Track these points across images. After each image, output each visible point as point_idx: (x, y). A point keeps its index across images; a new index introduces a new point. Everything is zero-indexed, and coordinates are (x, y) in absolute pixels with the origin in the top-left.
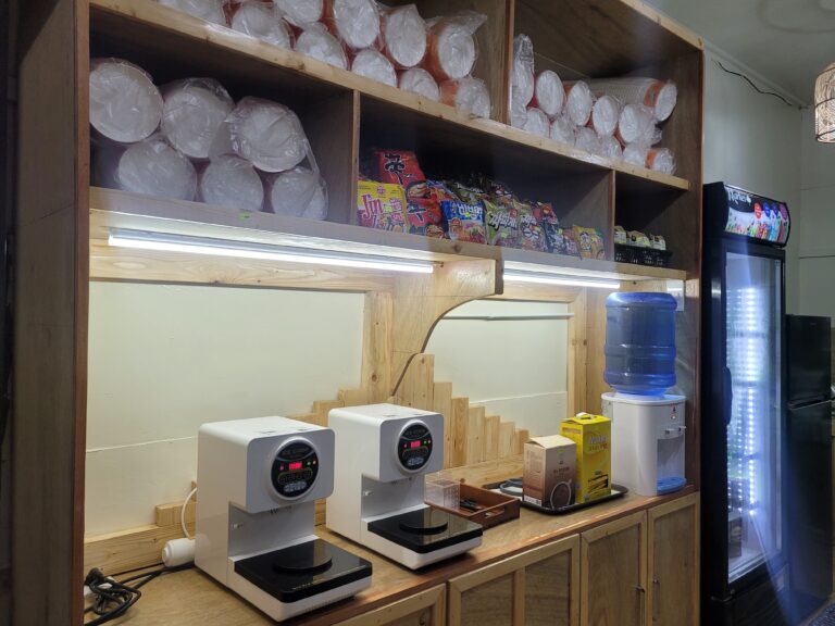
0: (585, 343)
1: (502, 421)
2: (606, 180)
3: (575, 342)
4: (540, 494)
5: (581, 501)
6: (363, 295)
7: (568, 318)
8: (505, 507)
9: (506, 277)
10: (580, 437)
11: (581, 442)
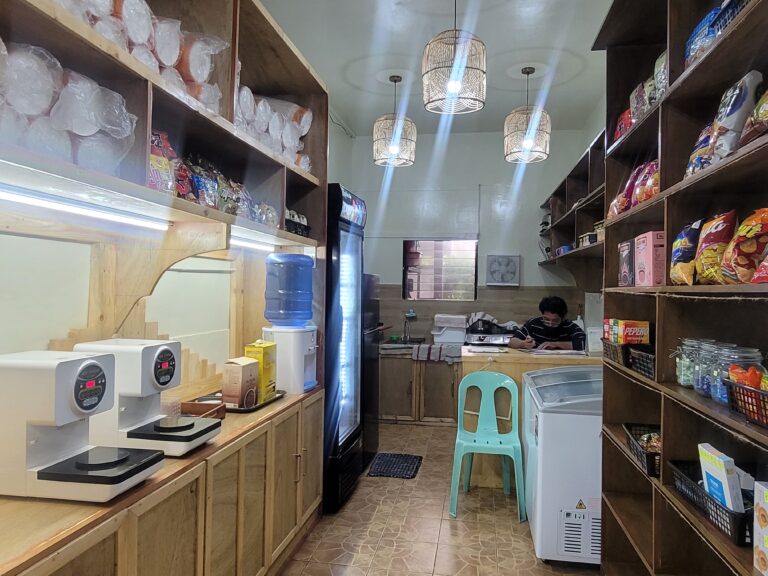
0: (242, 291)
1: (191, 352)
2: (279, 172)
3: (236, 291)
4: (237, 400)
5: (261, 402)
6: (89, 247)
7: (230, 272)
8: (217, 411)
9: (232, 242)
10: (261, 357)
11: (261, 361)
